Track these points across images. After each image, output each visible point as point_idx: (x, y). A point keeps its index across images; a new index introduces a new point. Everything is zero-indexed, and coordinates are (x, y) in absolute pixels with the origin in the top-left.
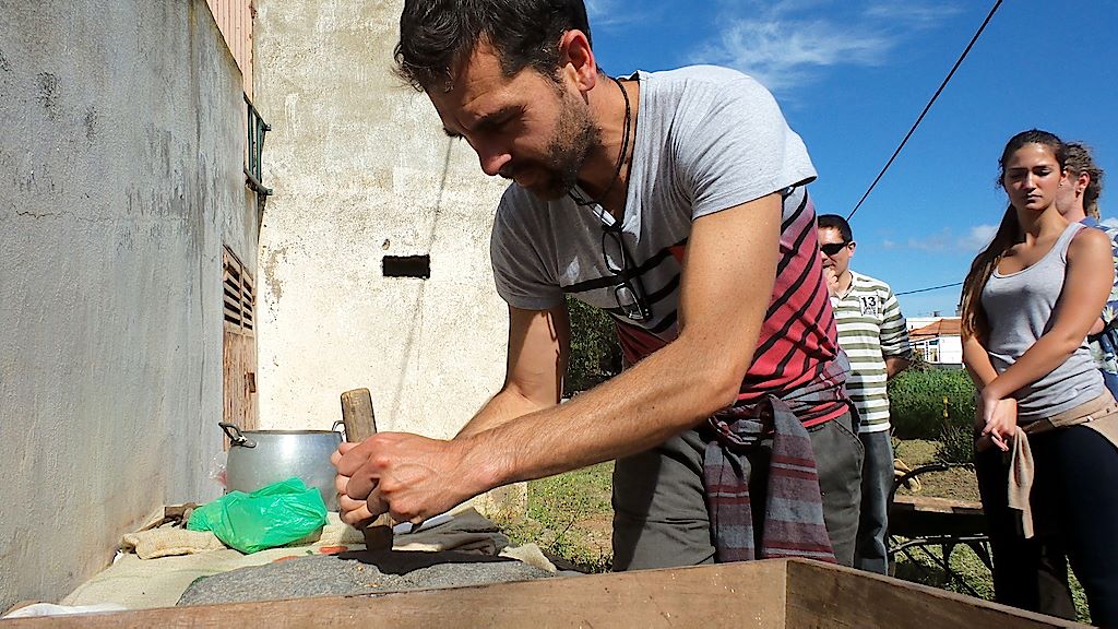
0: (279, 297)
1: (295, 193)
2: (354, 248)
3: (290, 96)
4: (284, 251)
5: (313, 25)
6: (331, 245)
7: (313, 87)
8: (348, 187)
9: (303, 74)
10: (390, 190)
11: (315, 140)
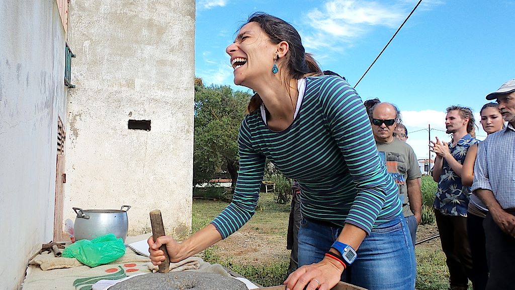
0: (77, 136)
1: (87, 88)
2: (115, 115)
3: (86, 42)
4: (80, 115)
5: (98, 9)
6: (104, 114)
7: (97, 38)
8: (113, 86)
9: (93, 32)
10: (133, 89)
11: (98, 63)
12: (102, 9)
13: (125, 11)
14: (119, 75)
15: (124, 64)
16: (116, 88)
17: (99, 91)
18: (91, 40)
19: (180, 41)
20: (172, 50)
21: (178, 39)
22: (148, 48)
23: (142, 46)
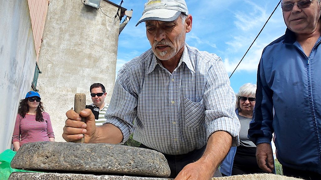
1: (46, 91)
3: (49, 65)
5: (59, 46)
7: (57, 63)
8: (63, 91)
9: (54, 59)
11: (55, 77)
12: (62, 47)
13: (75, 48)
14: (67, 85)
15: (71, 79)
16: (64, 93)
17: (53, 94)
18: (53, 63)
19: (107, 67)
20: (102, 72)
21: (106, 65)
22: (87, 70)
23: (84, 68)
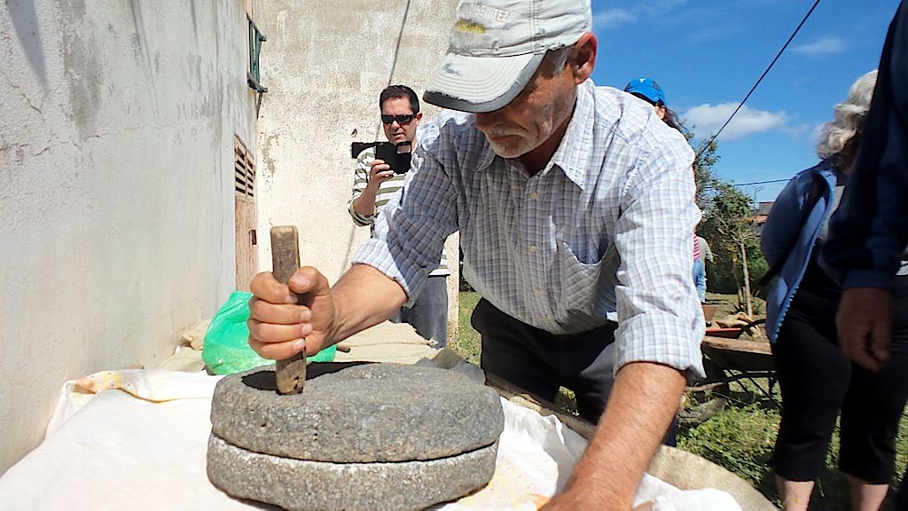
0: (273, 172)
1: (285, 91)
2: (330, 135)
3: (281, 13)
4: (276, 137)
6: (313, 133)
10: (358, 90)
11: (300, 49)
14: (334, 66)
15: (342, 48)
16: (329, 89)
17: (303, 97)
18: (289, 8)
23: (370, 14)
